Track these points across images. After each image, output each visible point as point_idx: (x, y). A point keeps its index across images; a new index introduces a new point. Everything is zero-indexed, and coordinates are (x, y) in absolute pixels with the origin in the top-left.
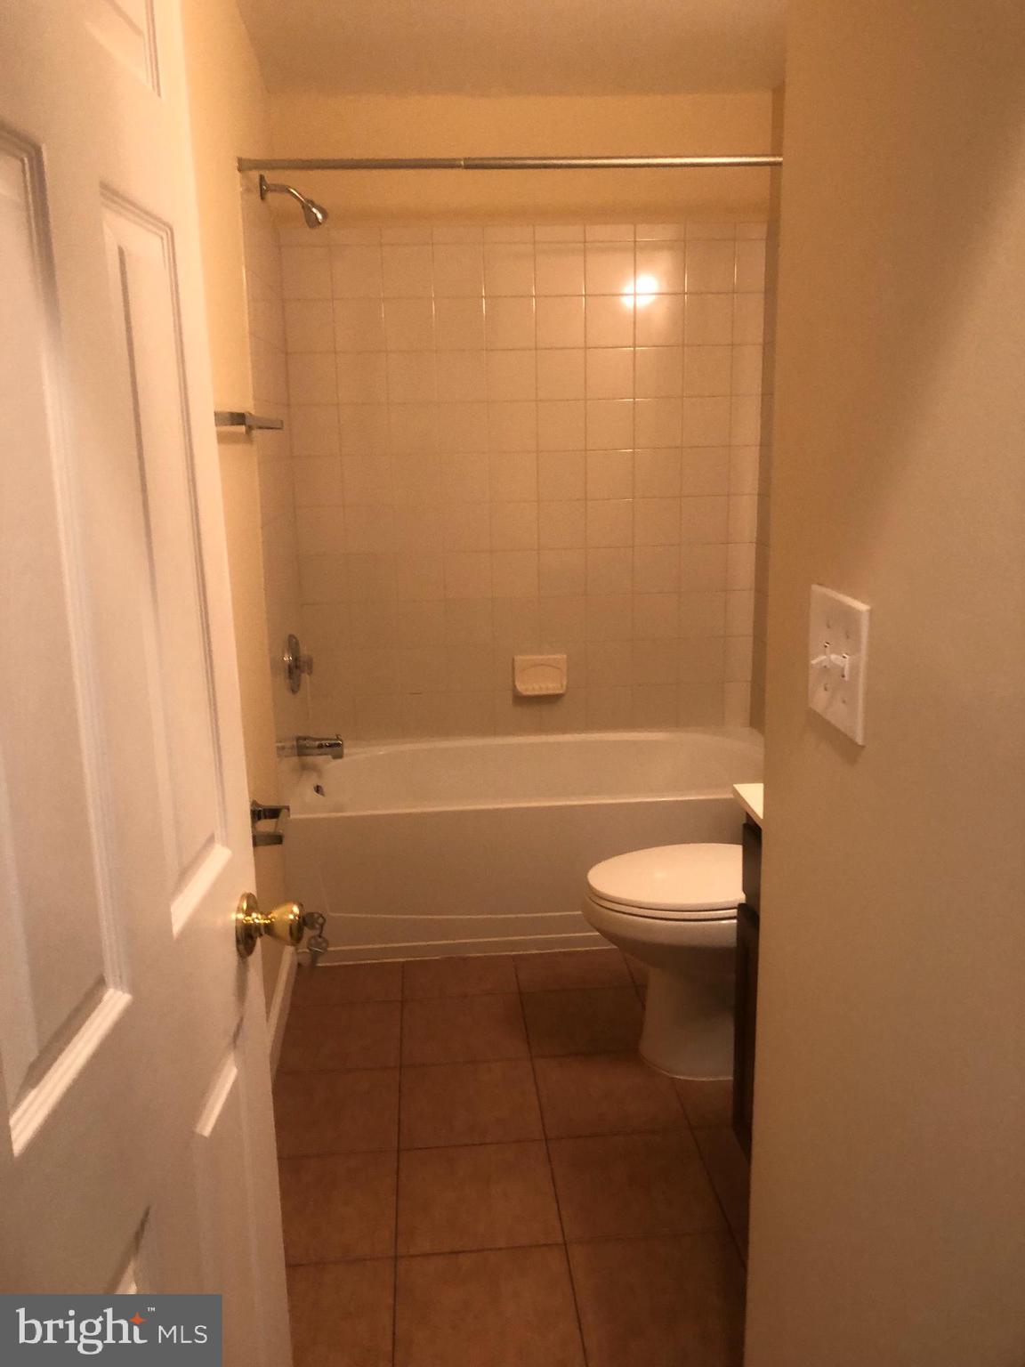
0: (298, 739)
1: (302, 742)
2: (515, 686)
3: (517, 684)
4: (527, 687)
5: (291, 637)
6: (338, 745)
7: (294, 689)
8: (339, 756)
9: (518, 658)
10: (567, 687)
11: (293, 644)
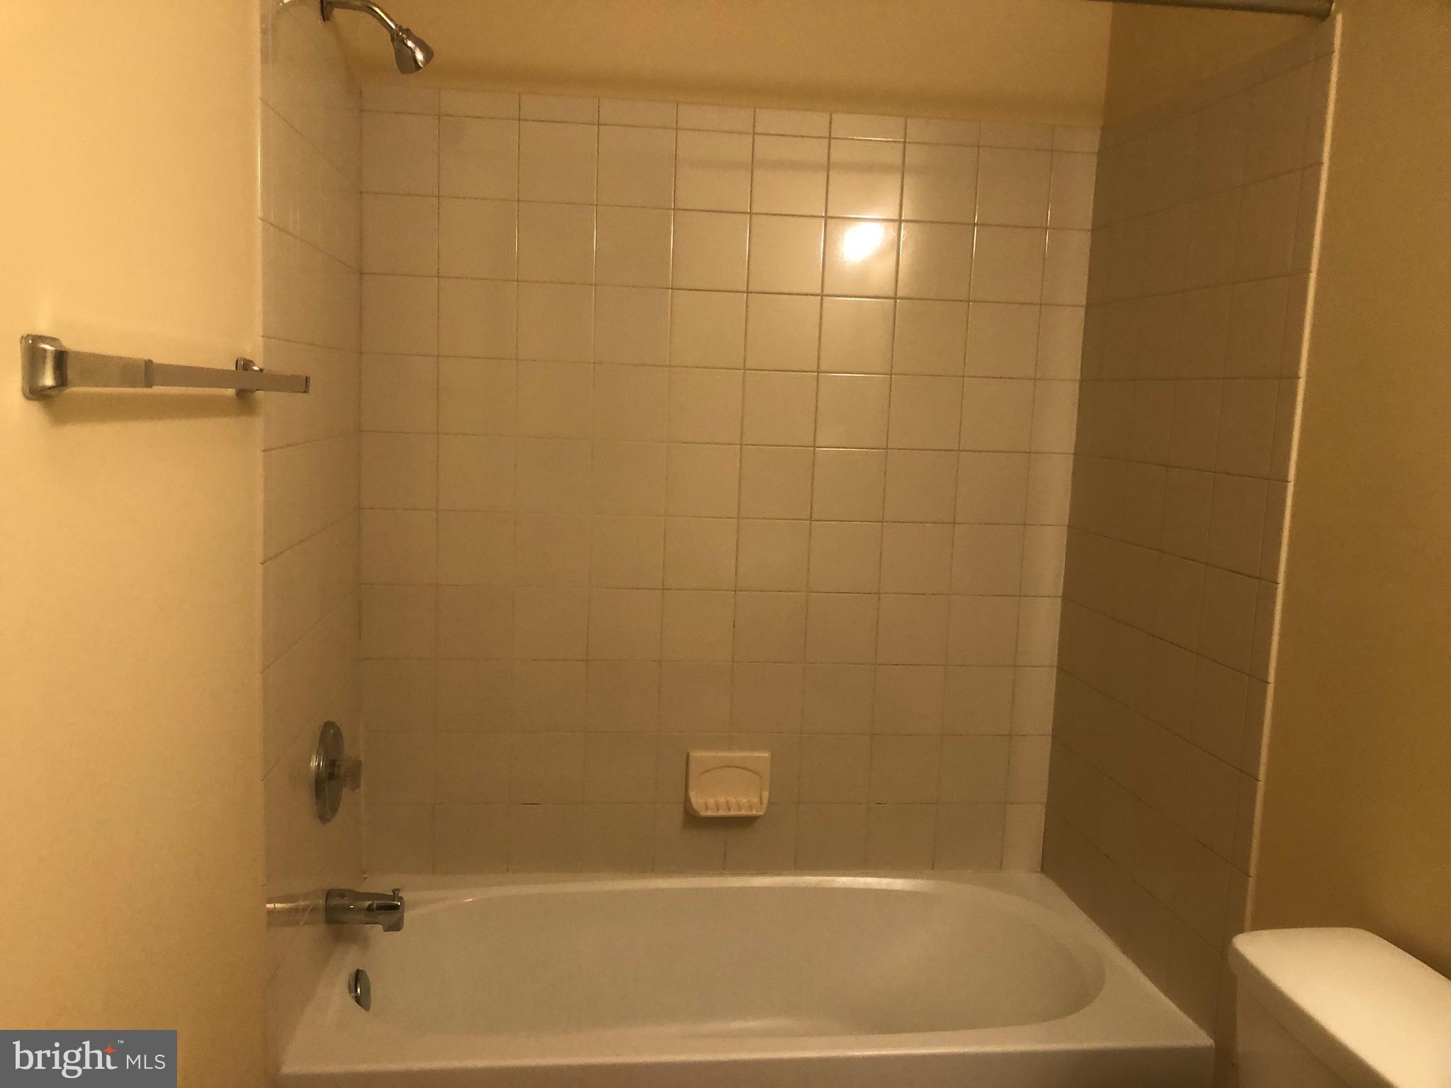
0: (329, 894)
1: (335, 902)
2: (687, 800)
3: (692, 794)
4: (707, 801)
5: (328, 726)
6: (396, 907)
7: (323, 818)
8: (396, 926)
9: (696, 754)
10: (770, 803)
11: (330, 738)
